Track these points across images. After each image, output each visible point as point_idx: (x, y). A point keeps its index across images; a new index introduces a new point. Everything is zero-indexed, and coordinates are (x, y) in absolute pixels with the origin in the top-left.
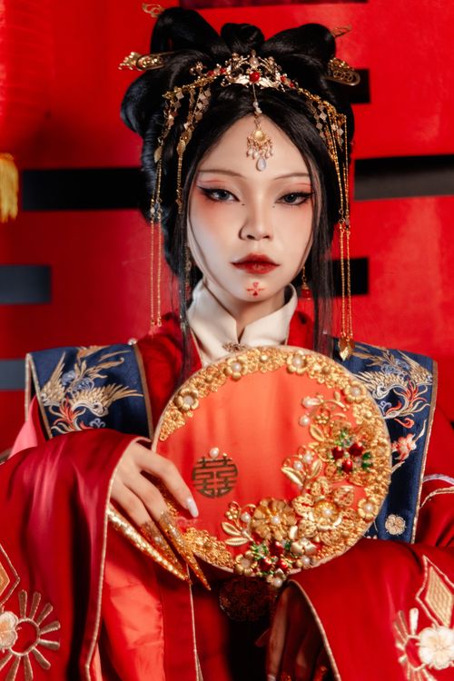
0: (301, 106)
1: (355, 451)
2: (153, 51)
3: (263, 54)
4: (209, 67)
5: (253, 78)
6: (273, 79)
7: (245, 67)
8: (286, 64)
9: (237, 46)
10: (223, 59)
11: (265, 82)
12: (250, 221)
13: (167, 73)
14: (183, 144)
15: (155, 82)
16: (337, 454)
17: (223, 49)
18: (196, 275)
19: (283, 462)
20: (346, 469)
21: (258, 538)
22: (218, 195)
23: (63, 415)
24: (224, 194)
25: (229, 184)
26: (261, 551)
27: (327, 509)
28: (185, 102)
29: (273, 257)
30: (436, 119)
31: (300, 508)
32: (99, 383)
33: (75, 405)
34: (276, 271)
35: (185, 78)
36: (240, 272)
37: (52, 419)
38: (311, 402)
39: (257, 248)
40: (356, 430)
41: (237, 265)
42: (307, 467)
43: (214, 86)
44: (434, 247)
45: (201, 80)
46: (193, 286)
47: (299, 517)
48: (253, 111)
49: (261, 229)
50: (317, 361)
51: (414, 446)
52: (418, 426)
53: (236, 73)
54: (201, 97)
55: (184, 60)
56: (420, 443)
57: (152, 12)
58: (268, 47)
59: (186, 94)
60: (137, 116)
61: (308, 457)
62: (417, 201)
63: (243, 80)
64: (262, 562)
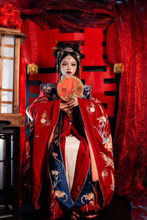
0: (75, 54)
1: (80, 88)
2: (57, 47)
3: (70, 47)
4: (64, 49)
5: (69, 50)
6: (71, 50)
7: (68, 49)
8: (73, 49)
9: (67, 46)
10: (65, 48)
11: (70, 51)
12: (68, 67)
13: (58, 50)
14: (60, 58)
15: (57, 51)
16: (78, 88)
17: (65, 47)
18: (62, 74)
19: (72, 89)
20: (79, 90)
21: (69, 97)
22: (64, 64)
23: (46, 90)
24: (65, 64)
25: (66, 63)
26: (69, 99)
27: (76, 95)
28: (60, 53)
29: (71, 72)
30: (94, 61)
31: (73, 94)
32: (50, 86)
33: (48, 89)
34: (71, 73)
35: (61, 50)
36: (67, 73)
37: (45, 90)
38: (75, 82)
39: (69, 71)
40: (80, 86)
41: (66, 73)
42: (74, 89)
43: (64, 52)
44: (93, 78)
45: (62, 51)
46: (61, 76)
47: (73, 95)
48: (69, 55)
49: (69, 68)
50: (76, 78)
51: (89, 93)
52: (90, 91)
53: (67, 50)
54: (63, 53)
55: (61, 48)
56: (90, 93)
57: (57, 42)
58: (71, 46)
59: (61, 52)
60: (55, 55)
61: (75, 88)
62: (91, 72)
63: (68, 51)
64: (69, 100)
